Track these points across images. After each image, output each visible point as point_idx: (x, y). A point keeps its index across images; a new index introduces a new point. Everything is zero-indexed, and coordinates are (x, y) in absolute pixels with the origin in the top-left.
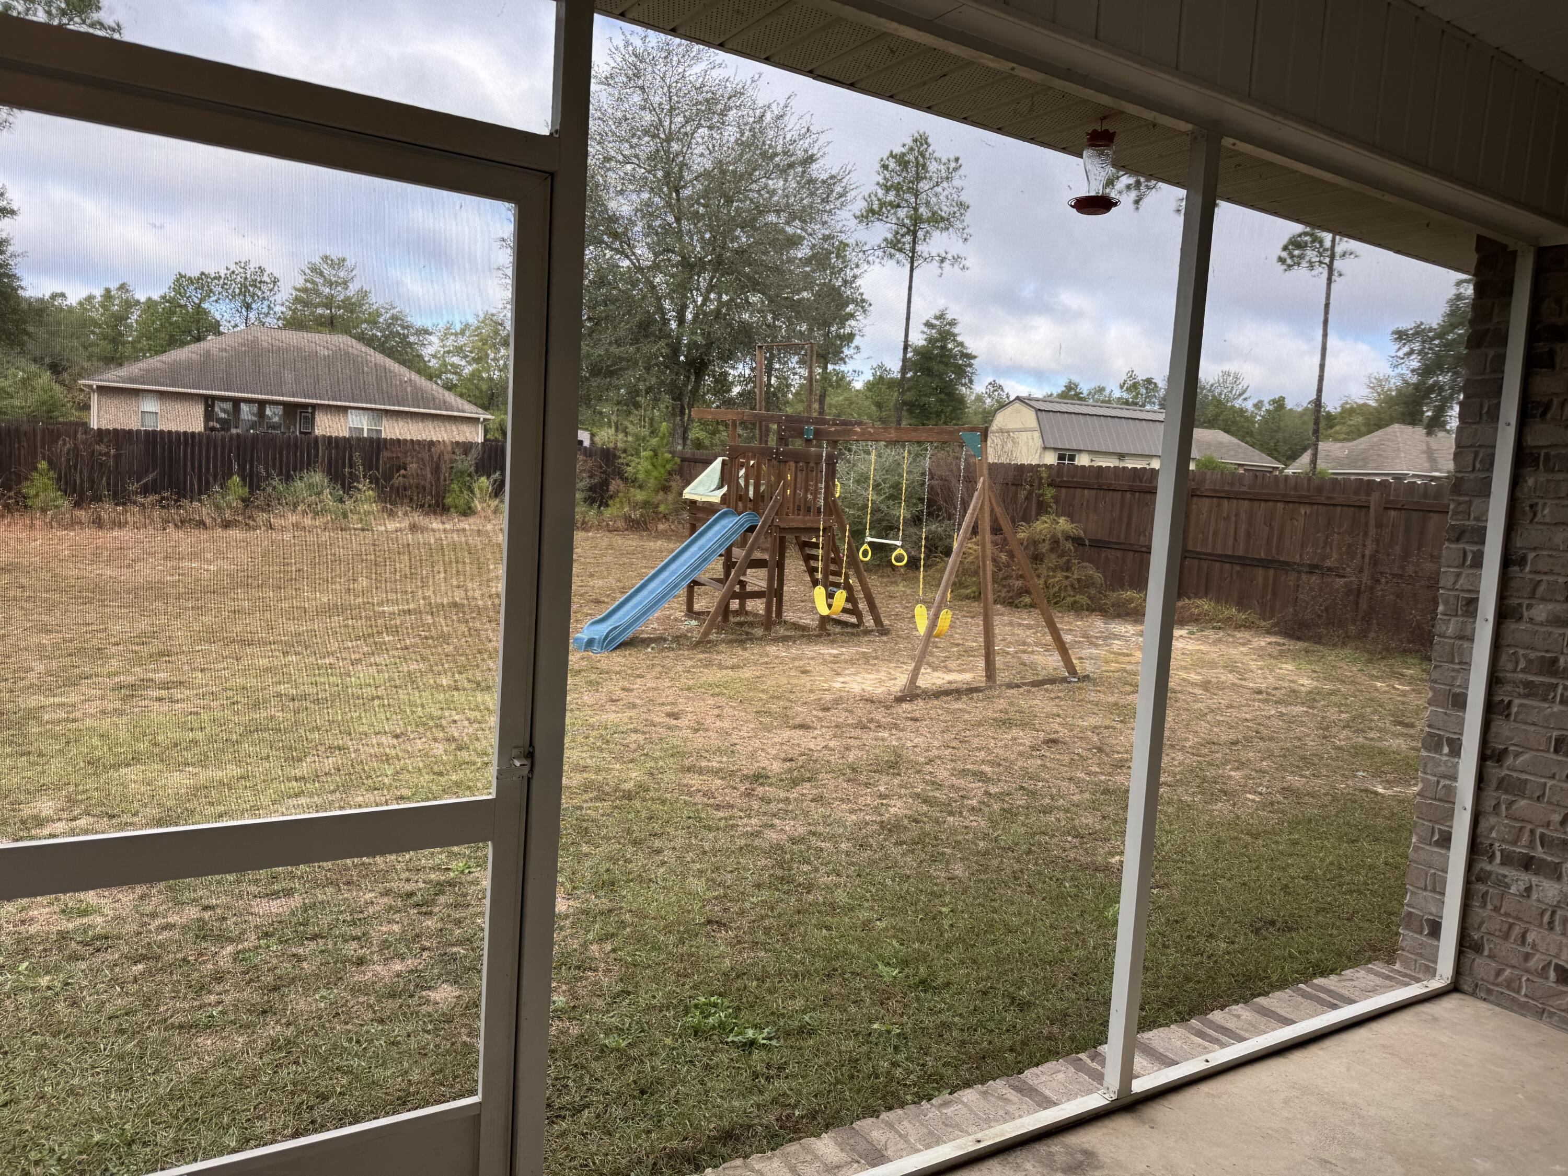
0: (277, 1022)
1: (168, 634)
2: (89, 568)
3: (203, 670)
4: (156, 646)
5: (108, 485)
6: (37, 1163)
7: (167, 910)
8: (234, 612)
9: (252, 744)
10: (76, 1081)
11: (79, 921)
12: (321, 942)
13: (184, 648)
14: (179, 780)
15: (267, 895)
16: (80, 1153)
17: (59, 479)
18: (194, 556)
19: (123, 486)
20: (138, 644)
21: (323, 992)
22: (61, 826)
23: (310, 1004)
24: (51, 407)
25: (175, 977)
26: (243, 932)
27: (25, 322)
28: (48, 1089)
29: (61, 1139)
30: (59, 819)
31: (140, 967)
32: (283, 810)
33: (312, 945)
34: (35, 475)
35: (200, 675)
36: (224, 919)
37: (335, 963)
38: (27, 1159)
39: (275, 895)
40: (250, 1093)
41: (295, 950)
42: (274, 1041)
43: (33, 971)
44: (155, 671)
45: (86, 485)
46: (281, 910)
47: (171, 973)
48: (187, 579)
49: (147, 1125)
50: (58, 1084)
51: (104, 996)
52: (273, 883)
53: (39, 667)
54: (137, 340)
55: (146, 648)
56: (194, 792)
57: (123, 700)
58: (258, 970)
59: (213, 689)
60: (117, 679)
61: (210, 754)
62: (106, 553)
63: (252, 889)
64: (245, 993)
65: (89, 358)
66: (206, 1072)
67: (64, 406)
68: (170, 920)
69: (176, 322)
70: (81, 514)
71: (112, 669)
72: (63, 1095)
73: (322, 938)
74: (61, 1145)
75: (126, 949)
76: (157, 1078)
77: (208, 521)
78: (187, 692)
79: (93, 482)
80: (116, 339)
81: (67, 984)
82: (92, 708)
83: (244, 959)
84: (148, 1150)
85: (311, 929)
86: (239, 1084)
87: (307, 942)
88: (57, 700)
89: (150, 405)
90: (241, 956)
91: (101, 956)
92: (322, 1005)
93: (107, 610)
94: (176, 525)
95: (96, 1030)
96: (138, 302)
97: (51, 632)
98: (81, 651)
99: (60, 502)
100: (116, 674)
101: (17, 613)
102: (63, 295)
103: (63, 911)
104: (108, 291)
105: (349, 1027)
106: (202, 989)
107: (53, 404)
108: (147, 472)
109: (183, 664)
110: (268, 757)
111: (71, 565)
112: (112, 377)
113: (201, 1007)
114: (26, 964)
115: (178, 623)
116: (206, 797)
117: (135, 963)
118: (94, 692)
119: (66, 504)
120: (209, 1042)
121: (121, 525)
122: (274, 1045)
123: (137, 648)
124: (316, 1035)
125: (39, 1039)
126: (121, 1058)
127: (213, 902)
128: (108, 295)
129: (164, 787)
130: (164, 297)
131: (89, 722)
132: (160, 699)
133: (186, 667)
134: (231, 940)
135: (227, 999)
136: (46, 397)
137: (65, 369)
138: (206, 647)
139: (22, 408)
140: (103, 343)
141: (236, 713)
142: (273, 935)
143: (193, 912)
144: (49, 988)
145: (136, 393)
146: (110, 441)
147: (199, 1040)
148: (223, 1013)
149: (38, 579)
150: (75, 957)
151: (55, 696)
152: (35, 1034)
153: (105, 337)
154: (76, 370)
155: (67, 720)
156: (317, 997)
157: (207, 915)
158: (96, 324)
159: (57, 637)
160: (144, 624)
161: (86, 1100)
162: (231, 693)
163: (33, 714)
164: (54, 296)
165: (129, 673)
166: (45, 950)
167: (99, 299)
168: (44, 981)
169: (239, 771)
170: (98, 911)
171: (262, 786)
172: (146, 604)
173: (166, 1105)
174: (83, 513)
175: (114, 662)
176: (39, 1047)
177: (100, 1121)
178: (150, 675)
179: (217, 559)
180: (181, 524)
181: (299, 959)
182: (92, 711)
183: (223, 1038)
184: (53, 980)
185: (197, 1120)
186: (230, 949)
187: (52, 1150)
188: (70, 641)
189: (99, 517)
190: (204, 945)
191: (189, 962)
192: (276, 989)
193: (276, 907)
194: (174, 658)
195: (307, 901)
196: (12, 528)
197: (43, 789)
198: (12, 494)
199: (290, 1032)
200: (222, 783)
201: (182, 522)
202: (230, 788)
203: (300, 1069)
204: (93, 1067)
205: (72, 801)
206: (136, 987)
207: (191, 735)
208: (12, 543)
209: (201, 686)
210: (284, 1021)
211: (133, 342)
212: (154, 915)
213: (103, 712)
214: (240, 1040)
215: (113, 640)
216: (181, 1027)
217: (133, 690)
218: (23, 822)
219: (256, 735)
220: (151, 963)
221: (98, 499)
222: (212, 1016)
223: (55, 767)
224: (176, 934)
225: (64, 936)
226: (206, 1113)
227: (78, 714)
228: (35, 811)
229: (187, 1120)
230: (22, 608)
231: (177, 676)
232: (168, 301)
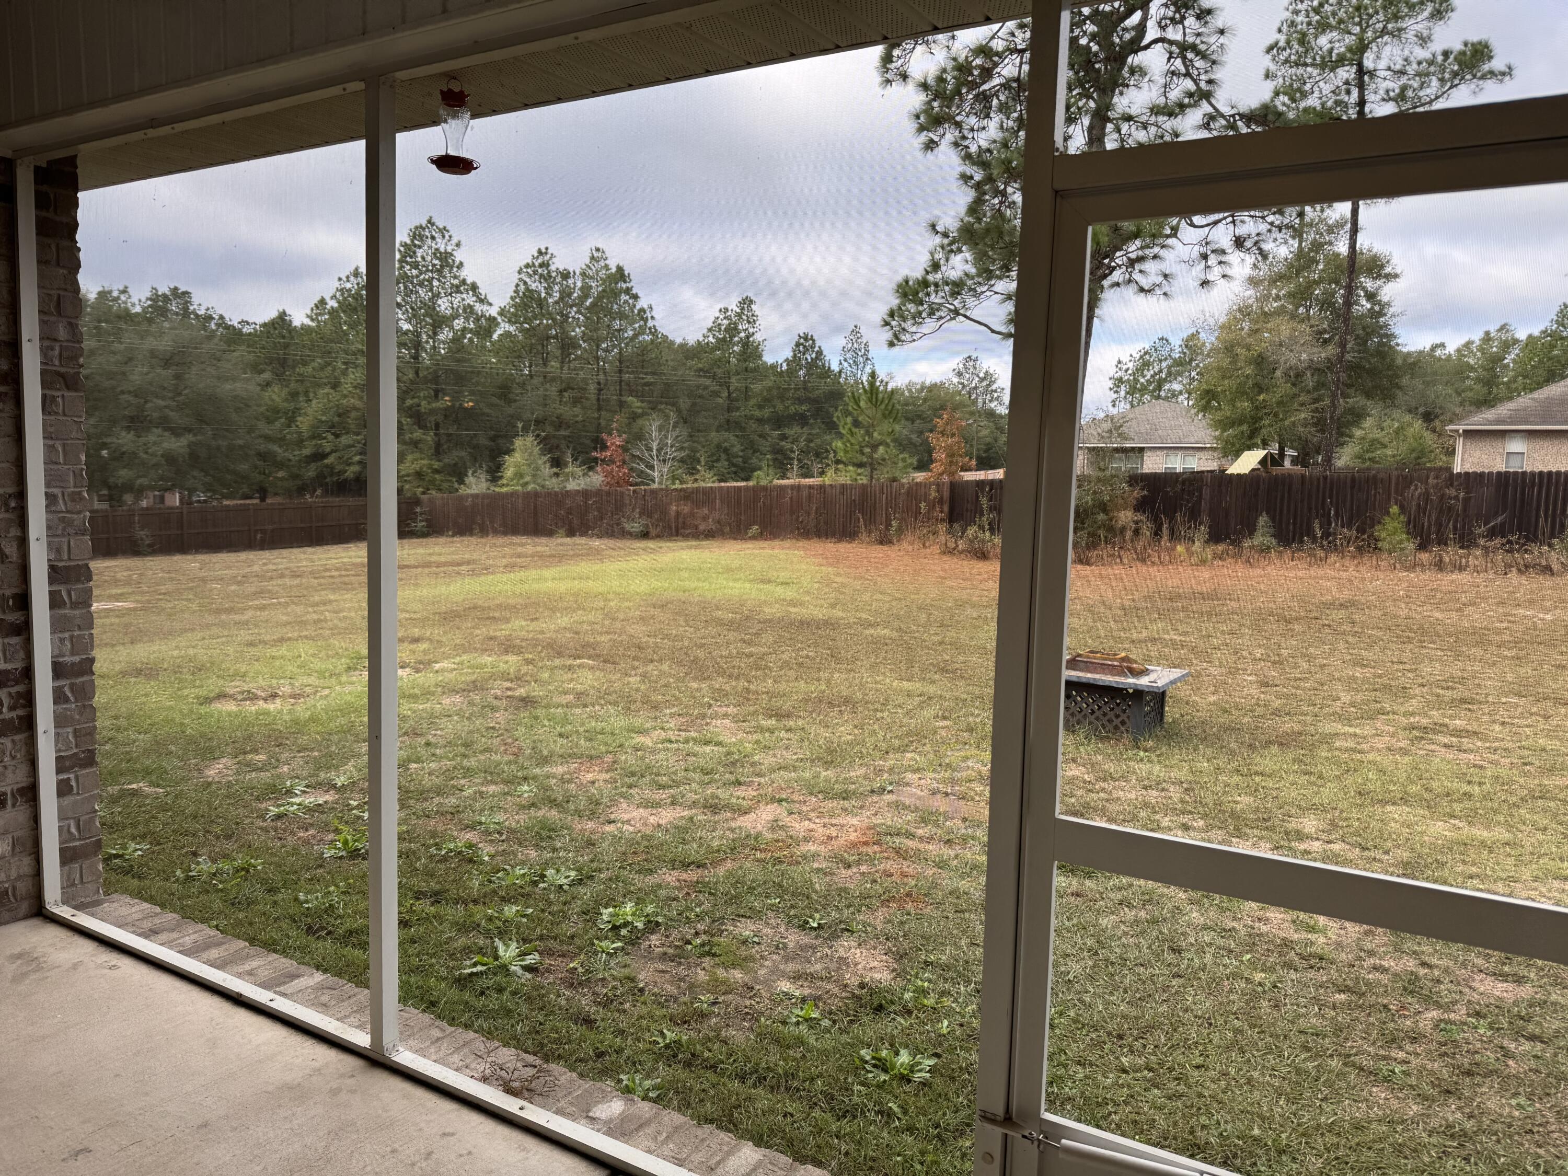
0: (1459, 1108)
1: (1477, 681)
2: (1419, 609)
3: (1503, 724)
4: (1461, 692)
5: (1455, 528)
6: (1204, 1127)
7: (1385, 953)
8: (1558, 667)
9: (1532, 811)
10: (1256, 1074)
11: (1304, 935)
12: (1539, 1046)
13: (1490, 699)
14: (1439, 829)
15: (1495, 974)
16: (1239, 1138)
17: (1409, 522)
18: (1530, 603)
19: (1469, 529)
20: (1443, 688)
21: (1522, 1100)
22: (1316, 846)
23: (1502, 1106)
24: (1421, 453)
25: (1371, 1019)
26: (1455, 1003)
27: (1398, 377)
28: (1233, 1072)
29: (1228, 1117)
30: (1317, 839)
31: (1343, 997)
32: (1544, 890)
33: (1527, 1046)
34: (1387, 519)
35: (1497, 728)
36: (1439, 981)
37: (1548, 1075)
38: (1198, 1120)
39: (1503, 977)
40: (1406, 1165)
41: (1506, 1043)
42: (1449, 1126)
43: (1253, 965)
44: (1452, 717)
45: (1433, 529)
46: (1505, 994)
47: (1369, 1015)
48: (1514, 627)
49: (1301, 1143)
50: (1241, 1069)
51: (1303, 1010)
52: (1504, 964)
53: (1346, 698)
54: (1514, 380)
55: (1449, 693)
56: (1449, 846)
57: (1411, 740)
58: (1457, 1047)
59: (1509, 745)
60: (1411, 720)
61: (1480, 811)
62: (1439, 596)
63: (1480, 962)
64: (1436, 1064)
65: (1462, 404)
66: (1370, 1122)
67: (1431, 452)
68: (1383, 963)
69: (1557, 356)
70: (1424, 556)
71: (1411, 709)
72: (1242, 1081)
73: (1542, 1042)
74: (1226, 1122)
75: (1335, 975)
76: (1324, 1105)
77: (1556, 567)
78: (1479, 744)
79: (1441, 525)
80: (1490, 381)
81: (1275, 987)
82: (1379, 743)
83: (1445, 1030)
84: (1295, 1166)
85: (1531, 1028)
86: (1399, 1149)
87: (1522, 1040)
88: (1351, 730)
89: (1516, 446)
90: (1442, 1025)
91: (1312, 974)
92: (1517, 1113)
93: (1424, 651)
94: (1519, 571)
95: (1286, 1036)
96: (1516, 341)
97: (1366, 666)
98: (1386, 688)
99: (1405, 544)
100: (1413, 714)
101: (1341, 646)
102: (1442, 345)
103: (1294, 922)
104: (1487, 333)
105: (1541, 1151)
106: (1392, 1041)
107: (1422, 451)
108: (1496, 514)
109: (1484, 714)
110: (1545, 829)
111: (1403, 605)
112: (1480, 420)
113: (1385, 1058)
114: (1249, 956)
115: (1490, 672)
116: (1462, 854)
117: (1341, 991)
118: (1387, 728)
119: (1410, 546)
120: (1383, 1095)
121: (1461, 569)
122: (1448, 1130)
123: (1441, 692)
124: (1498, 1141)
125: (1238, 1023)
126: (1298, 1071)
127: (1434, 961)
128: (1487, 338)
129: (1422, 833)
130: (1544, 332)
131: (1372, 756)
132: (1446, 746)
133: (1485, 718)
134: (1438, 1005)
135: (1415, 1062)
136: (1415, 445)
137: (1437, 417)
138: (1515, 700)
139: (1394, 456)
140: (1478, 387)
141: (1526, 774)
142: (1485, 1017)
143: (1411, 964)
144: (1260, 984)
145: (1503, 434)
146: (1460, 485)
147: (1374, 1089)
148: (1406, 1073)
149: (1370, 616)
150: (1289, 966)
151: (1350, 726)
152: (1237, 1018)
153: (1478, 380)
154: (1448, 416)
155: (1354, 750)
156: (1514, 1102)
157: (1422, 972)
158: (1471, 368)
159: (1368, 672)
160: (1455, 669)
161: (1257, 1095)
162: (1527, 753)
163: (1327, 739)
164: (1434, 348)
165: (1425, 715)
166: (1268, 950)
167: (1478, 343)
168: (1258, 976)
169: (1507, 836)
170: (1324, 931)
171: (1528, 858)
172: (1464, 649)
173: (1322, 1134)
174: (1427, 555)
175: (1414, 702)
176: (1237, 1031)
177: (1263, 1119)
178: (1446, 720)
179: (1556, 608)
180: (1524, 569)
181: (1507, 1054)
182: (1379, 746)
183: (1398, 1098)
184: (1266, 978)
185: (1347, 1163)
186: (1434, 1014)
187: (1218, 1123)
188: (1380, 677)
189: (1441, 560)
190: (1410, 1000)
191: (1389, 1010)
192: (1469, 1073)
193: (1501, 990)
194: (1475, 707)
195: (1537, 996)
196: (1360, 568)
197: (1313, 808)
198: (1365, 536)
199: (1469, 1125)
200: (1483, 844)
201: (1526, 567)
202: (1491, 852)
203: (1468, 1168)
204: (1273, 1069)
205: (1334, 825)
206: (1333, 1013)
207: (1467, 788)
208: (1356, 582)
209: (1496, 739)
210: (1467, 1110)
211: (1507, 384)
212: (1371, 953)
213: (1389, 749)
214: (1415, 1108)
215: (1420, 681)
216: (1361, 1069)
217: (1423, 733)
218: (1287, 833)
219: (1540, 802)
220: (1354, 998)
221: (1442, 542)
222: (1393, 1072)
223: (1329, 792)
224: (1384, 979)
225: (1287, 944)
226: (1356, 1161)
227: (1365, 747)
228: (1300, 827)
229: (1337, 1158)
230: (1347, 642)
231: (1475, 727)
232: (1550, 335)
